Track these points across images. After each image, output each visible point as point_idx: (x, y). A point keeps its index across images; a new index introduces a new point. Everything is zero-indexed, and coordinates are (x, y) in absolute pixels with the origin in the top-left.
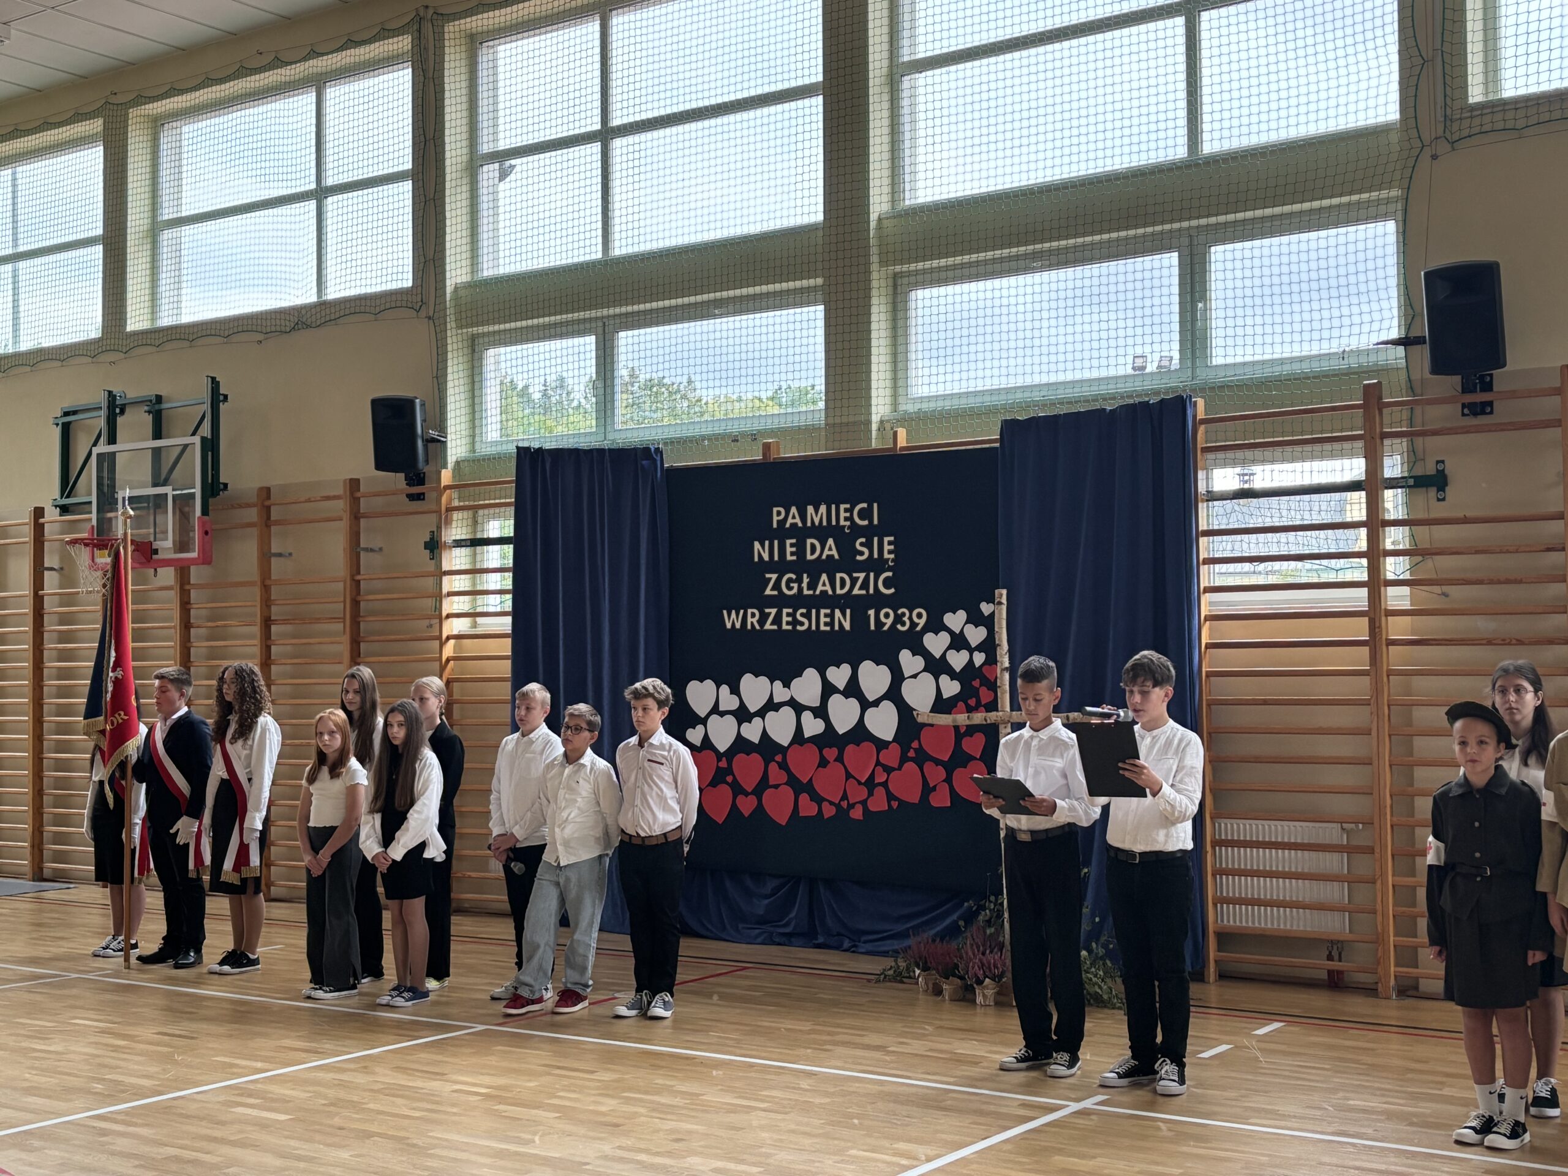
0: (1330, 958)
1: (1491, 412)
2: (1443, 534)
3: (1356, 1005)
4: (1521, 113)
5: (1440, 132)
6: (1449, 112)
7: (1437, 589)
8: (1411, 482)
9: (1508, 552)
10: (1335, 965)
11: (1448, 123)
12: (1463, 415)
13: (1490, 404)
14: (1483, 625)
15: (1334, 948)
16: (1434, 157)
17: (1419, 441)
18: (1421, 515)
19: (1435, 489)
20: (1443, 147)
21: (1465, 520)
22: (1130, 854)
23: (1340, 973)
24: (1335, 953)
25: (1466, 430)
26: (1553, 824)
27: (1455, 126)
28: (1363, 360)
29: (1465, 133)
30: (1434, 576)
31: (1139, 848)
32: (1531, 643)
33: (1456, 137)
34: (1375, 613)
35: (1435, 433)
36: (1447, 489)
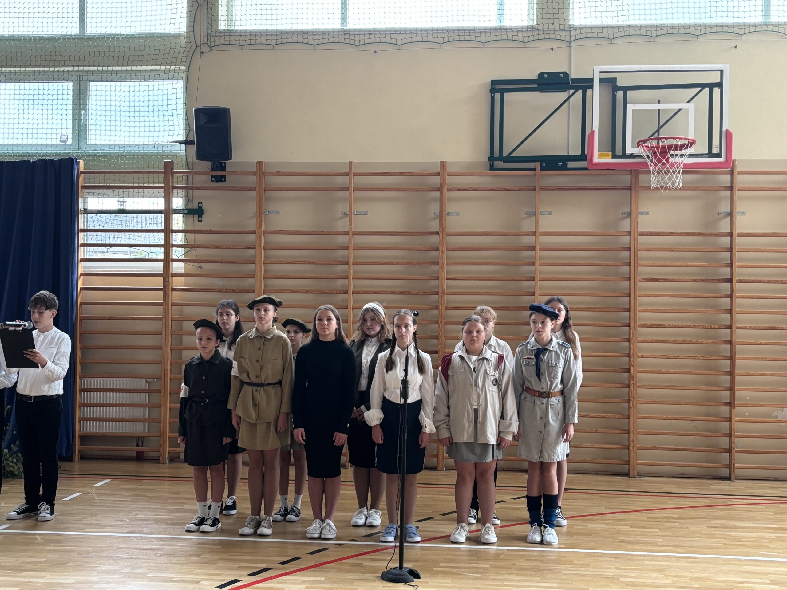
0: (137, 445)
1: (225, 181)
2: (201, 238)
3: (148, 468)
4: (243, 38)
5: (205, 41)
6: (209, 32)
7: (197, 264)
8: (186, 212)
9: (230, 248)
10: (140, 449)
11: (209, 37)
12: (212, 181)
13: (224, 177)
14: (218, 283)
15: (140, 440)
16: (202, 53)
17: (190, 191)
18: (190, 228)
19: (197, 216)
20: (206, 49)
21: (211, 232)
22: (29, 397)
23: (142, 452)
24: (140, 443)
25: (213, 189)
26: (236, 377)
27: (212, 39)
28: (165, 149)
29: (217, 43)
30: (195, 258)
31: (33, 394)
32: (239, 292)
33: (212, 45)
34: (167, 275)
35: (198, 188)
36: (203, 216)
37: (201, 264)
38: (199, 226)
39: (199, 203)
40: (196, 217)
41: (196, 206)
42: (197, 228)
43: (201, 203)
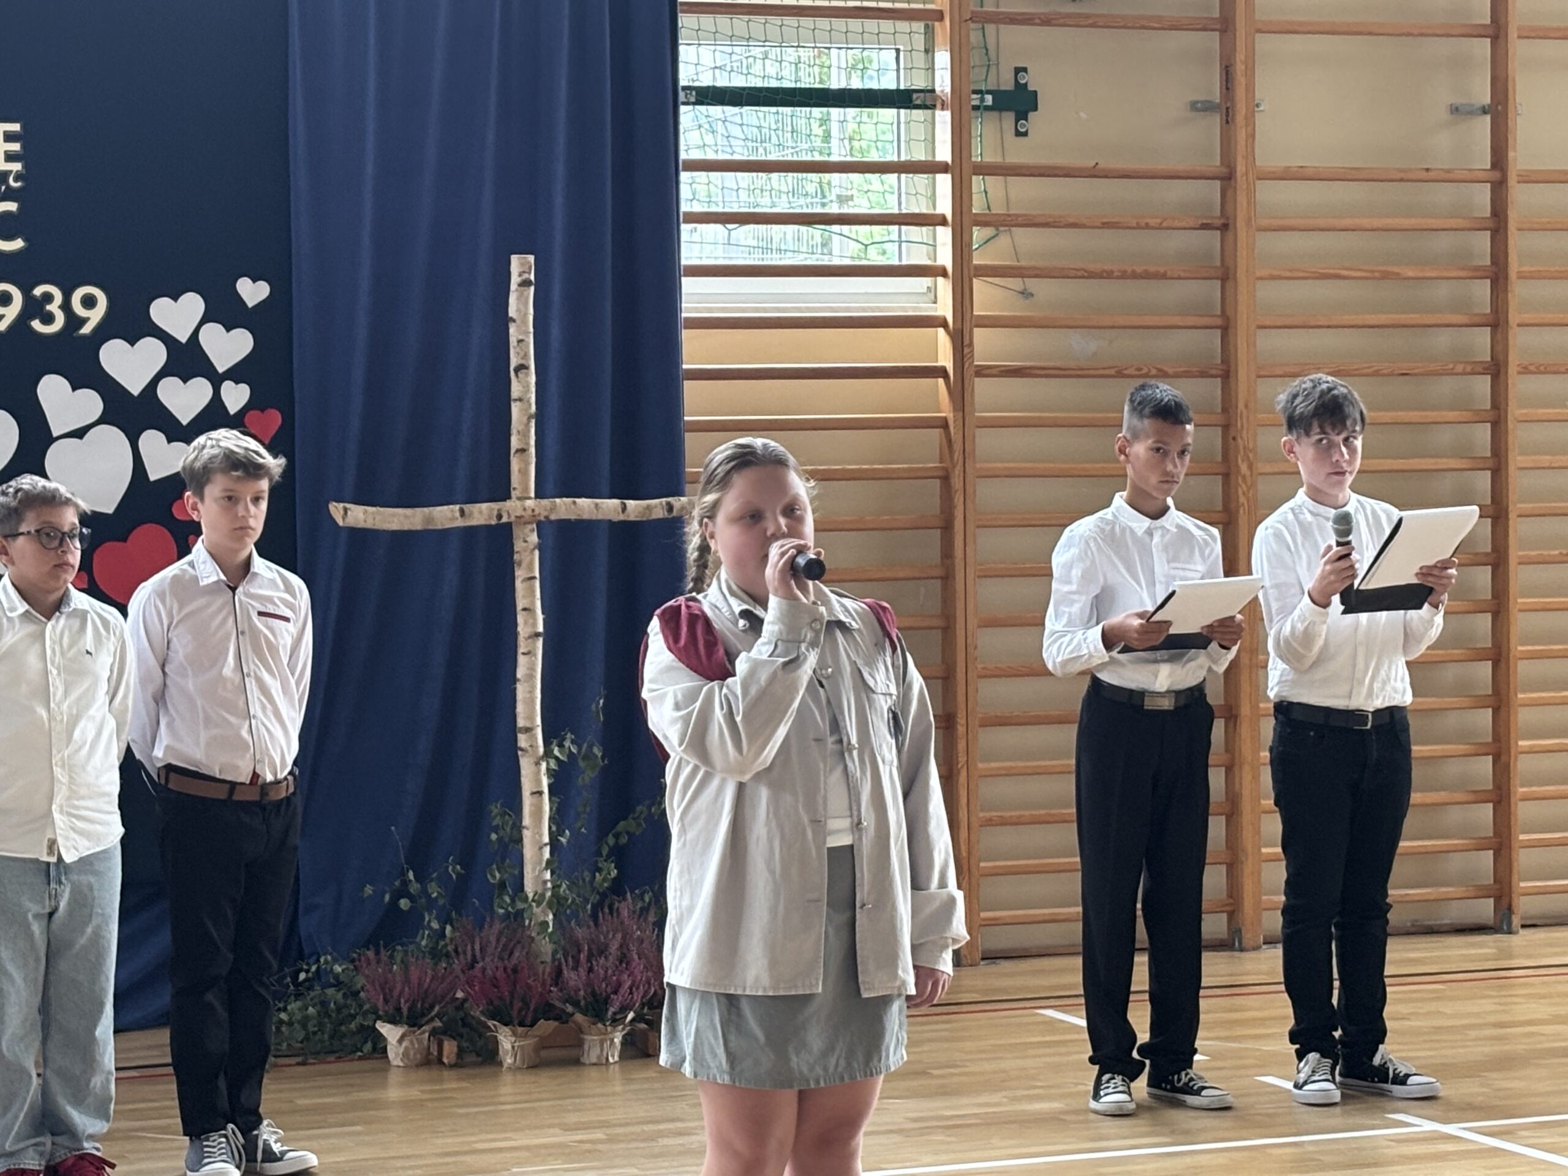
7: (1015, 283)
14: (1080, 345)
19: (1011, 115)
22: (1357, 715)
30: (1012, 262)
34: (964, 321)
36: (1032, 115)
37: (1032, 284)
38: (1019, 152)
39: (1018, 70)
40: (1009, 118)
41: (1007, 83)
42: (1012, 159)
43: (1025, 70)
